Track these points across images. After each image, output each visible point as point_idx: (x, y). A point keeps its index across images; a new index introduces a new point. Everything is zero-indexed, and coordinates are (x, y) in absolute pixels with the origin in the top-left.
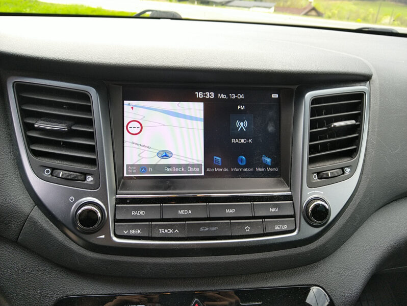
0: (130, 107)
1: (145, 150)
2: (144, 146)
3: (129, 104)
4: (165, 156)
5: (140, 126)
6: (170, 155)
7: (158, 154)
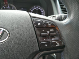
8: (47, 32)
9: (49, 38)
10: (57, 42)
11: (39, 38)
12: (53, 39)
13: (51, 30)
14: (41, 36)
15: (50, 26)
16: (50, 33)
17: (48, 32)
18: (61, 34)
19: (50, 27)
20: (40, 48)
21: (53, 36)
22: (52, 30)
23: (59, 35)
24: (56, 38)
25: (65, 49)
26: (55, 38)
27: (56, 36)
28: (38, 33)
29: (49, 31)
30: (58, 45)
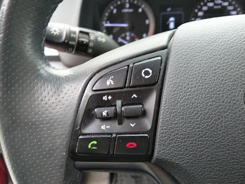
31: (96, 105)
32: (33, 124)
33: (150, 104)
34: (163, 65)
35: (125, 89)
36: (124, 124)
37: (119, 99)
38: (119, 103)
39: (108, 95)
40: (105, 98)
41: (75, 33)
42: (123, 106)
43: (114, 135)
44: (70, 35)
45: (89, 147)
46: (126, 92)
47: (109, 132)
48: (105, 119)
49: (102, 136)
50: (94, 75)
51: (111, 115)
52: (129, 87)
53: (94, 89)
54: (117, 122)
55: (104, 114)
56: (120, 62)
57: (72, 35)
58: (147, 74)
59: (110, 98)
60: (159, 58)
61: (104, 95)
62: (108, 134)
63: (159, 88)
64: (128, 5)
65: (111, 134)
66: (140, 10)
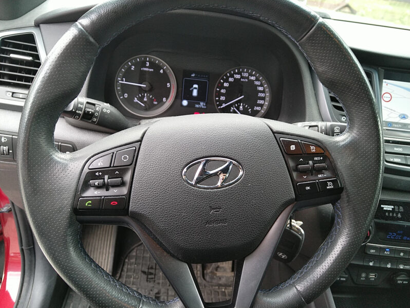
0: (386, 84)
1: (391, 113)
2: (392, 110)
3: (385, 82)
4: (404, 117)
5: (390, 96)
6: (406, 117)
7: (399, 116)
8: (308, 164)
9: (312, 175)
10: (329, 181)
11: (295, 174)
12: (320, 176)
13: (316, 159)
14: (296, 170)
15: (314, 151)
16: (314, 164)
17: (311, 162)
18: (335, 165)
19: (313, 154)
20: (297, 193)
21: (320, 171)
22: (319, 158)
23: (333, 169)
24: (327, 174)
25: (344, 195)
26: (323, 174)
27: (326, 169)
28: (291, 164)
29: (313, 160)
30: (330, 186)
31: (91, 178)
32: (47, 192)
33: (127, 178)
34: (136, 152)
35: (111, 168)
36: (110, 191)
37: (106, 175)
38: (106, 177)
39: (99, 172)
40: (97, 174)
41: (82, 104)
42: (109, 178)
43: (103, 197)
44: (77, 106)
45: (86, 205)
46: (111, 170)
47: (99, 195)
48: (98, 187)
49: (95, 198)
50: (90, 158)
51: (101, 185)
52: (114, 167)
53: (90, 168)
54: (105, 190)
55: (96, 184)
56: (108, 150)
57: (79, 105)
58: (125, 159)
59: (100, 174)
60: (135, 148)
61: (96, 172)
62: (99, 197)
63: (133, 168)
64: (148, 64)
65: (101, 197)
66: (162, 71)
